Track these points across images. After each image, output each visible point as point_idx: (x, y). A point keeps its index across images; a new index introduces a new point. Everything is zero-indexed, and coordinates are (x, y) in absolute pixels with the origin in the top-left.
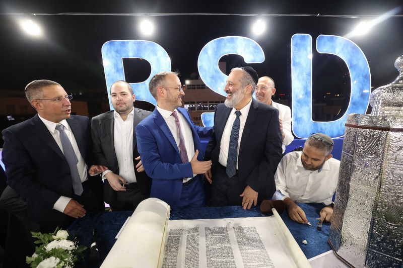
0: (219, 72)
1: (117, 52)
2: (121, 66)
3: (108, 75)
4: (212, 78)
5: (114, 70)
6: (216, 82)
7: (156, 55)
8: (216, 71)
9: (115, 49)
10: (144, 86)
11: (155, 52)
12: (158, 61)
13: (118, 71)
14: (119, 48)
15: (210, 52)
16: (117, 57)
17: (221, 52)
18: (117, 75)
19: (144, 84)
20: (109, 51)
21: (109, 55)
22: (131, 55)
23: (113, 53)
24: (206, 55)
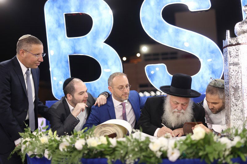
0: (162, 22)
1: (60, 8)
2: (63, 21)
3: (50, 31)
4: (156, 28)
5: (55, 26)
6: (160, 32)
7: (98, 9)
8: (160, 21)
9: (58, 5)
10: (85, 40)
11: (97, 7)
12: (100, 15)
13: (59, 26)
14: (62, 4)
15: (152, 3)
16: (59, 12)
17: (164, 2)
18: (58, 30)
19: (86, 38)
20: (52, 7)
21: (52, 11)
22: (73, 11)
23: (56, 9)
24: (148, 6)
